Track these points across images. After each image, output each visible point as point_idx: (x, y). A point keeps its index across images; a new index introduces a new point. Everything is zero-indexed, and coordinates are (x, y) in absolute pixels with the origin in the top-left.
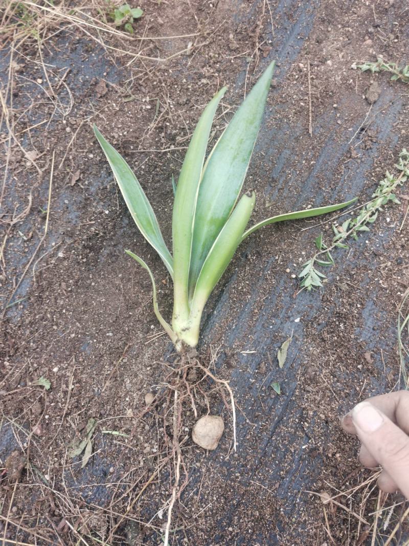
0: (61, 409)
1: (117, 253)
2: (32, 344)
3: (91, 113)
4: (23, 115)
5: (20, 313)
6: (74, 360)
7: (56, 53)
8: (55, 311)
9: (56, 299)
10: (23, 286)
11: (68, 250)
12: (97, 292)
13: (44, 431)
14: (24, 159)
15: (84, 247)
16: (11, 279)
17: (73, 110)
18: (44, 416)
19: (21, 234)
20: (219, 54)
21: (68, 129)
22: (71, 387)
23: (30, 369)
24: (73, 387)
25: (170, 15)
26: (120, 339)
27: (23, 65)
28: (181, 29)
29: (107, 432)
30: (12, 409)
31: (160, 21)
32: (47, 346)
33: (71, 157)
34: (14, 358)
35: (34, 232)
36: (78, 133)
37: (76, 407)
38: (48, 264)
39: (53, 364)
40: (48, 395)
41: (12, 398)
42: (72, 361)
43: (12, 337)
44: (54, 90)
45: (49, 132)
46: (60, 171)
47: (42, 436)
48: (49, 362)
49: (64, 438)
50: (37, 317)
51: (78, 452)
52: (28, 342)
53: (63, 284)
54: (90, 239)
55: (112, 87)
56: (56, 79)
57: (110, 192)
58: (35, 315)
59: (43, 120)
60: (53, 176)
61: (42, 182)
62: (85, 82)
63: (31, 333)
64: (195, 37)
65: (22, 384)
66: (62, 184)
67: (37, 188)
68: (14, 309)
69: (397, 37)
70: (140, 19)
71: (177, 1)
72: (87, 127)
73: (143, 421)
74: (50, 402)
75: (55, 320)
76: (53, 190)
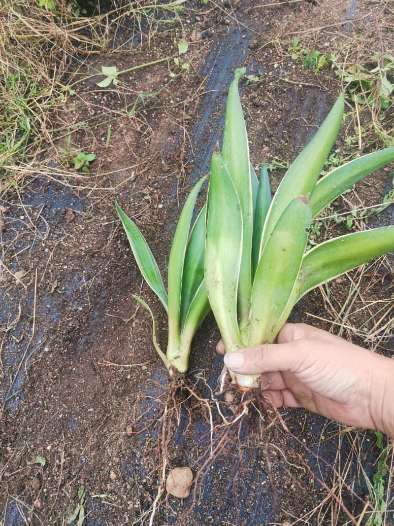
0: (57, 482)
1: (92, 340)
2: (28, 428)
3: (63, 235)
4: (11, 245)
5: (17, 403)
6: (63, 437)
7: (33, 195)
8: (45, 397)
9: (45, 387)
10: (18, 380)
11: (52, 344)
12: (78, 375)
13: (44, 504)
14: (13, 279)
15: (65, 340)
16: (9, 376)
17: (49, 235)
18: (43, 490)
19: (15, 338)
20: (155, 177)
21: (47, 250)
22: (63, 460)
23: (29, 450)
25: (116, 155)
26: (99, 413)
27: (8, 208)
28: (126, 163)
29: (96, 496)
30: (15, 488)
31: (109, 160)
32: (41, 428)
33: (50, 271)
34: (15, 443)
35: (24, 334)
36: (54, 252)
37: (69, 478)
38: (36, 359)
39: (47, 443)
40: (44, 471)
41: (15, 478)
43: (12, 426)
44: (34, 222)
45: (32, 255)
46: (42, 283)
47: (42, 509)
48: (43, 442)
49: (61, 507)
50: (31, 405)
51: (73, 518)
52: (26, 427)
53: (50, 373)
54: (69, 332)
55: (78, 213)
56: (35, 214)
57: (82, 293)
58: (29, 403)
59: (27, 246)
60: (37, 288)
61: (28, 294)
62: (57, 212)
63: (27, 419)
64: (136, 167)
65: (23, 464)
66: (44, 292)
67: (25, 299)
68: (12, 401)
69: (287, 142)
70: (94, 161)
71: (120, 144)
72: (61, 246)
73: (125, 481)
74: (47, 477)
75: (45, 405)
76: (37, 299)
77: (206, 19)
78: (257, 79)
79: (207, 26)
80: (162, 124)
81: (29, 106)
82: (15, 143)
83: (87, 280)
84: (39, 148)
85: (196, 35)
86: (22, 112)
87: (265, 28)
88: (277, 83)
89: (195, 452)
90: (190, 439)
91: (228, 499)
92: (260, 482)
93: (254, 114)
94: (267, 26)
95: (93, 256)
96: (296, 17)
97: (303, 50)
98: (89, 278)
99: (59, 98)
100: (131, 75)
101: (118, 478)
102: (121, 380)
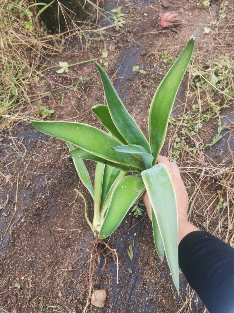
0: (26, 299)
1: (49, 215)
2: (11, 267)
3: (34, 155)
4: (4, 160)
5: (5, 252)
7: (18, 132)
8: (21, 248)
9: (21, 242)
10: (6, 238)
11: (26, 218)
12: (41, 236)
13: (18, 311)
14: (5, 179)
15: (34, 215)
17: (26, 154)
18: (18, 303)
19: (4, 214)
21: (25, 163)
22: (31, 286)
23: (11, 280)
24: (32, 286)
25: (66, 110)
26: (53, 258)
27: (3, 139)
28: (71, 115)
29: (50, 307)
30: (2, 302)
31: (62, 113)
32: (18, 267)
33: (26, 175)
34: (2, 275)
35: (10, 212)
36: (29, 164)
37: (34, 296)
38: (17, 226)
39: (21, 275)
40: (20, 292)
41: (2, 296)
42: (30, 272)
43: (1, 265)
44: (18, 147)
45: (16, 166)
46: (21, 182)
48: (19, 275)
50: (13, 253)
52: (9, 266)
53: (24, 234)
54: (36, 211)
55: (44, 143)
56: (19, 142)
57: (44, 188)
58: (12, 252)
59: (13, 160)
60: (18, 185)
61: (13, 188)
62: (32, 142)
63: (10, 261)
64: (77, 118)
65: (7, 288)
66: (22, 187)
67: (11, 191)
68: (2, 251)
70: (54, 113)
71: (69, 104)
72: (33, 161)
73: (67, 298)
74: (21, 296)
75: (21, 253)
76: (19, 191)
77: (117, 39)
78: (145, 72)
79: (118, 42)
80: (92, 94)
81: (18, 82)
82: (9, 102)
83: (48, 181)
84: (22, 106)
85: (112, 47)
86: (13, 85)
87: (150, 45)
88: (155, 75)
89: (108, 281)
90: (105, 273)
91: (127, 308)
92: (145, 298)
93: (143, 91)
94: (150, 44)
95: (51, 167)
96: (166, 39)
97: (170, 58)
98: (49, 179)
99: (35, 78)
100: (76, 67)
101: (63, 296)
102: (66, 239)
